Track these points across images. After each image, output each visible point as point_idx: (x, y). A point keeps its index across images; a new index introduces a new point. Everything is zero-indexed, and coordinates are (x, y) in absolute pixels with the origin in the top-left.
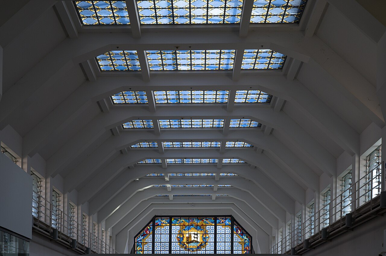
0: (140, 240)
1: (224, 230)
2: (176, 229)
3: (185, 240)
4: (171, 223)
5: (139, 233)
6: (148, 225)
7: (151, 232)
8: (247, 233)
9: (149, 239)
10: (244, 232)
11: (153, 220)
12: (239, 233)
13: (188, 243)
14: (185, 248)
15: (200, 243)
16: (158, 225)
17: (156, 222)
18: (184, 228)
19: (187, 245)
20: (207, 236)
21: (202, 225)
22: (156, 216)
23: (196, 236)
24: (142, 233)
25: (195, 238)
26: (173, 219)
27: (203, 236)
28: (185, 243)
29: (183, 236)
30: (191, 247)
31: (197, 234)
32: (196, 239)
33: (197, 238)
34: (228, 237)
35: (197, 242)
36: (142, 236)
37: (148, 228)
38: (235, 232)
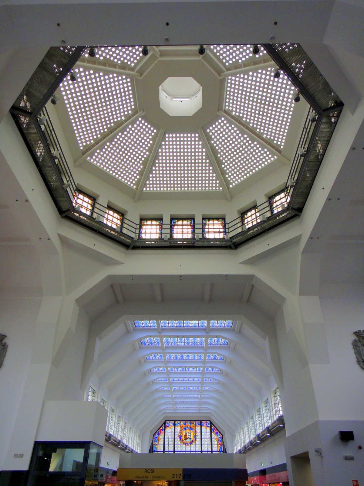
0: (157, 437)
1: (206, 430)
2: (178, 429)
3: (183, 438)
4: (175, 425)
5: (156, 432)
6: (161, 426)
7: (163, 431)
8: (220, 432)
9: (162, 436)
10: (218, 432)
11: (165, 423)
12: (215, 432)
13: (185, 439)
14: (183, 443)
15: (192, 439)
16: (167, 427)
17: (166, 424)
18: (183, 429)
19: (185, 441)
20: (196, 435)
21: (193, 427)
22: (166, 421)
24: (158, 432)
25: (189, 436)
26: (176, 423)
27: (194, 435)
28: (184, 440)
29: (182, 435)
30: (187, 442)
31: (190, 433)
33: (190, 436)
34: (209, 434)
35: (191, 439)
36: (158, 434)
37: (162, 428)
38: (213, 432)
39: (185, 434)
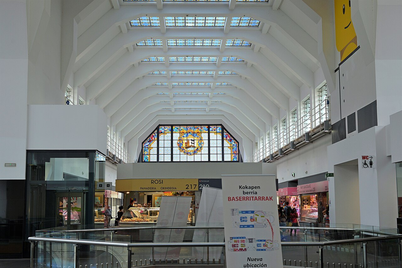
0: (147, 146)
1: (216, 137)
2: (176, 136)
3: (184, 145)
4: (172, 131)
5: (146, 140)
6: (153, 132)
7: (156, 138)
8: (235, 139)
9: (154, 144)
10: (232, 138)
11: (157, 128)
12: (228, 139)
13: (187, 148)
14: (184, 152)
15: (197, 148)
16: (162, 132)
17: (160, 130)
18: (183, 135)
19: (186, 149)
20: (202, 142)
21: (198, 133)
22: (160, 125)
23: (193, 142)
24: (149, 139)
25: (192, 143)
26: (174, 128)
27: (199, 142)
28: (184, 148)
29: (183, 142)
30: (189, 151)
31: (194, 140)
32: (193, 145)
33: (194, 143)
34: (220, 142)
35: (194, 147)
36: (148, 142)
37: (154, 135)
38: (225, 138)
39: (186, 141)
